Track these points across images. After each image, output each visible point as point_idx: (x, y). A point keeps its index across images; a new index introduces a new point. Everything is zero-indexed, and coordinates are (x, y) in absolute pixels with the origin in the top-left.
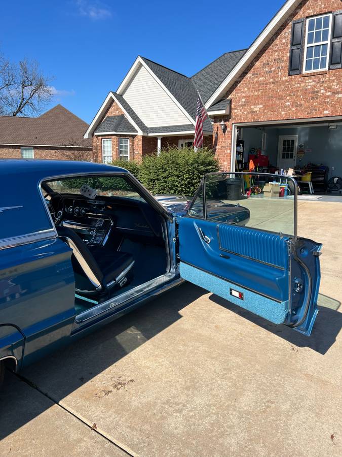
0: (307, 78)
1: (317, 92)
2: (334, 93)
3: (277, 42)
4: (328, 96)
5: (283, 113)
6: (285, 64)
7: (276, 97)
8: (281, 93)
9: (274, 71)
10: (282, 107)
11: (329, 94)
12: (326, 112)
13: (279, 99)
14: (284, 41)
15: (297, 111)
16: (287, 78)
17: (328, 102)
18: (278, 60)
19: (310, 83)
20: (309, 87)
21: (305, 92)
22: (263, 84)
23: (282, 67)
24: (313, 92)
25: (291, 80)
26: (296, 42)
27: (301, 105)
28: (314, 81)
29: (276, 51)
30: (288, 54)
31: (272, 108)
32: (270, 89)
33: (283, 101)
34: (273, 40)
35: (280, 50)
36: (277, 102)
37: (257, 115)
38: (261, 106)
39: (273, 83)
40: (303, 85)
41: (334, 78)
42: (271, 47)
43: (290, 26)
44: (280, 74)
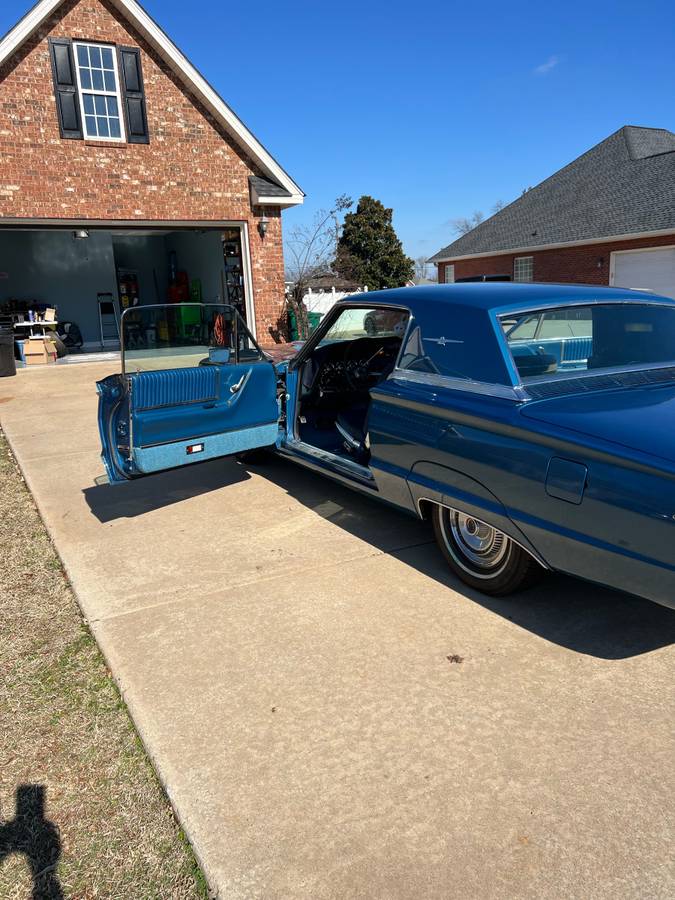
0: (95, 149)
1: (117, 176)
2: (145, 183)
3: (24, 66)
4: (136, 186)
5: (64, 205)
6: (50, 114)
7: (45, 174)
8: (51, 168)
9: (30, 124)
10: (60, 195)
11: (136, 182)
12: (138, 212)
13: (51, 179)
14: (39, 70)
15: (89, 206)
16: (58, 142)
17: (137, 196)
18: (33, 103)
19: (103, 160)
20: (102, 166)
21: (98, 173)
22: (11, 144)
23: (45, 119)
24: (111, 176)
25: (67, 148)
26: (64, 80)
27: (95, 195)
28: (107, 156)
29: (26, 86)
30: (53, 98)
31: (40, 193)
32: (28, 156)
33: (59, 184)
34: (16, 64)
35: (35, 86)
36: (49, 184)
37: (11, 204)
38: (17, 188)
39: (33, 145)
40: (91, 159)
41: (138, 158)
42: (13, 74)
43: (46, 46)
44: (42, 131)
